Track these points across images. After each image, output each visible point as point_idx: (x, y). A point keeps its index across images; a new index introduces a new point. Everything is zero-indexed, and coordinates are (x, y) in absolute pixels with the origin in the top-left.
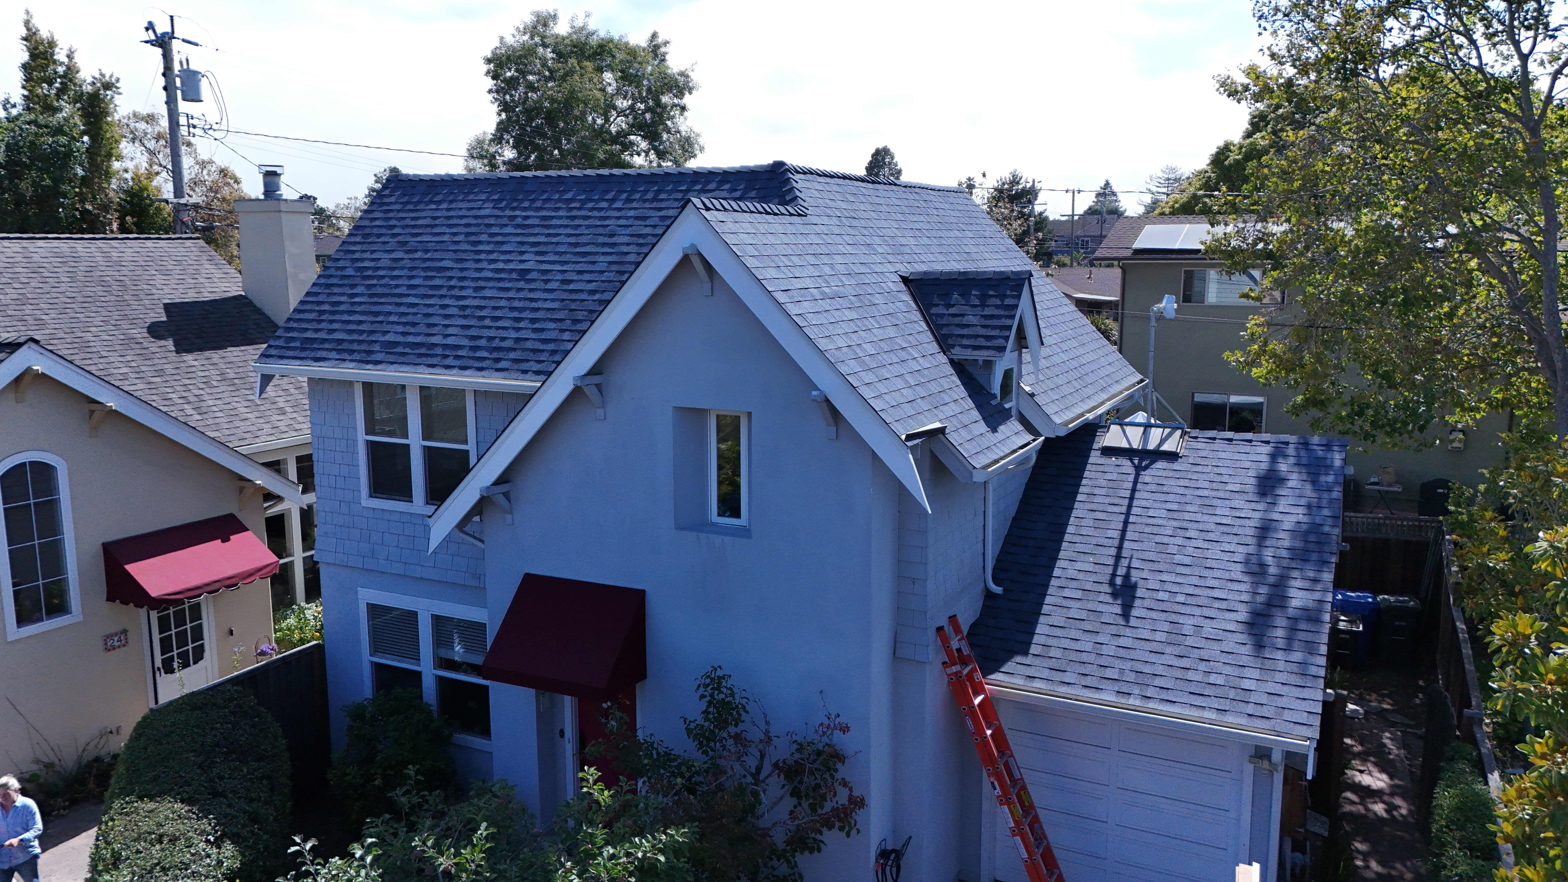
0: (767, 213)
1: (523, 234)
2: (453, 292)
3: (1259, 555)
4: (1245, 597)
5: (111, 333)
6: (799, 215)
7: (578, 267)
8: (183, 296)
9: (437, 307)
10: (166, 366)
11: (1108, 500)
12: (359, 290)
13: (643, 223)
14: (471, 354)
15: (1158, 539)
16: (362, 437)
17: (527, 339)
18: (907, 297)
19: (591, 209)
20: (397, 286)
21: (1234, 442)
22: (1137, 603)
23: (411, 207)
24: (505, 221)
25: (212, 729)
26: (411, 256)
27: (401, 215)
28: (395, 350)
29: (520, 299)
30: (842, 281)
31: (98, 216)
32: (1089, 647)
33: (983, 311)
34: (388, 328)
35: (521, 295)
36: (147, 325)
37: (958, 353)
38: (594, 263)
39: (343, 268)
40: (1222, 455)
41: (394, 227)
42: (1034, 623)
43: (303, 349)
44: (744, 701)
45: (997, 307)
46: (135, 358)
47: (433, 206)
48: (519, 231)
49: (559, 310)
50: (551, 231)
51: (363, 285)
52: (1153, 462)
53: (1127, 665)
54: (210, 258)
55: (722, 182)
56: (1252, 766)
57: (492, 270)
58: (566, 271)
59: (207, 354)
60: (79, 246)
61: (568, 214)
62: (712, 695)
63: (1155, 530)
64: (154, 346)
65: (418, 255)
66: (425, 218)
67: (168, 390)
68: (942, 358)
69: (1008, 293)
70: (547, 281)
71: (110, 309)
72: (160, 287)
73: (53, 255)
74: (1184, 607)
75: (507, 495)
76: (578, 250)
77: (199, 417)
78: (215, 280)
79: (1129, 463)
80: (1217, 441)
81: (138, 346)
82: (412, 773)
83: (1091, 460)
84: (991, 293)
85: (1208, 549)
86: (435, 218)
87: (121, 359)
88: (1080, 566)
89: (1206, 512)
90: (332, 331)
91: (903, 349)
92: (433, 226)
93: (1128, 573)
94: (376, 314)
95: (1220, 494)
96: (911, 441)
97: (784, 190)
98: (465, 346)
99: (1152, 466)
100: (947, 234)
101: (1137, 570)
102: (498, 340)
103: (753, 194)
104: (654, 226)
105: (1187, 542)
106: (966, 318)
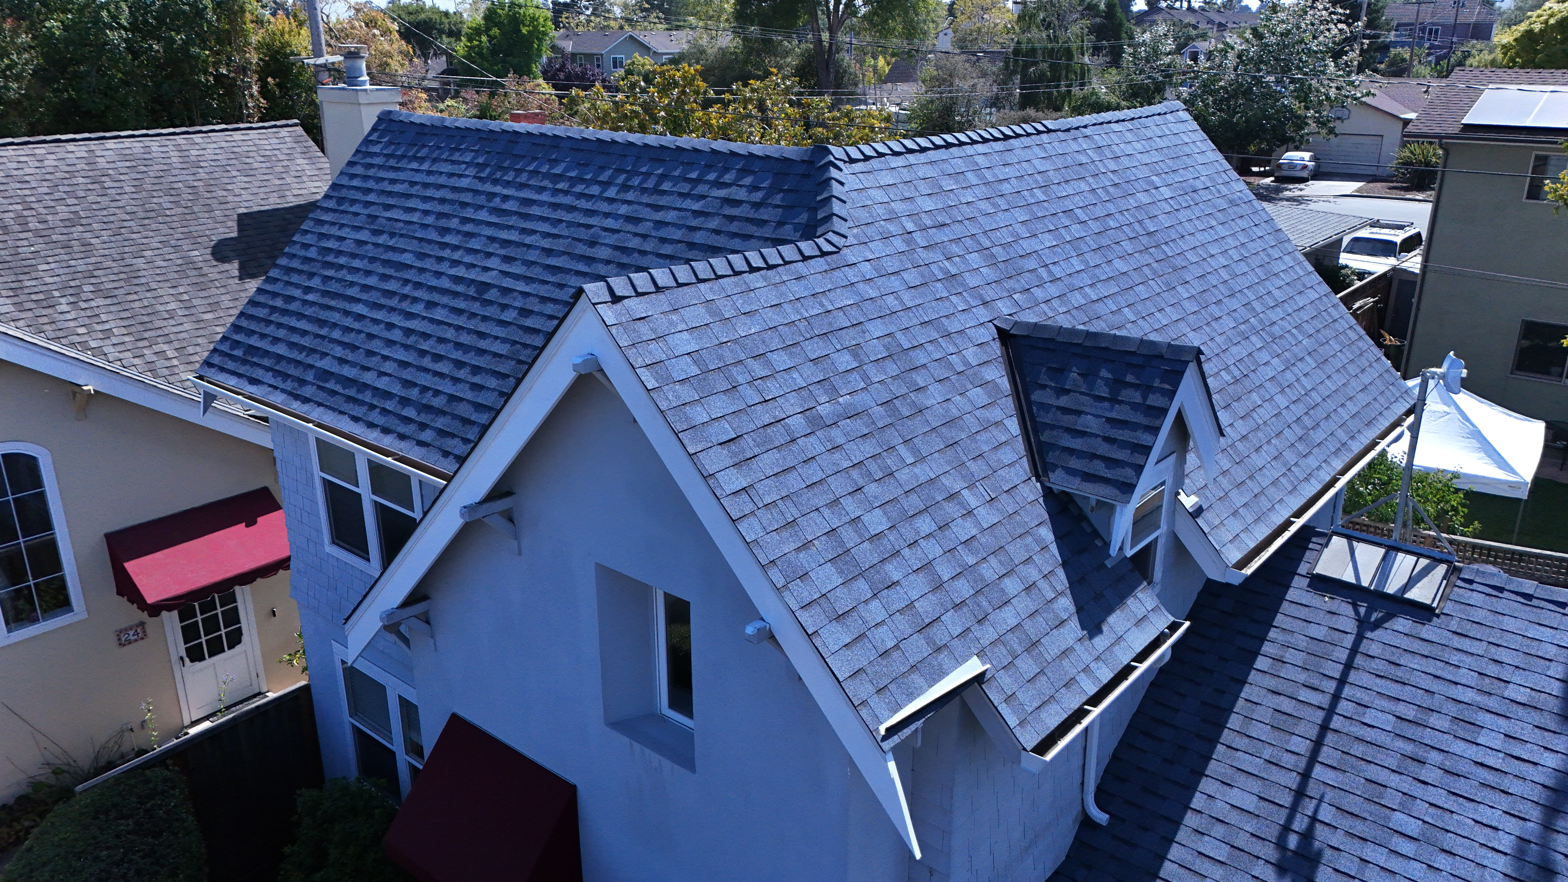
0: (753, 270)
1: (496, 225)
2: (404, 305)
5: (167, 257)
6: (824, 255)
7: (543, 291)
8: (263, 203)
9: (382, 326)
10: (223, 298)
11: (1302, 677)
12: (315, 282)
14: (399, 410)
15: (1372, 772)
16: (318, 474)
17: (461, 400)
18: (998, 374)
19: (580, 196)
20: (352, 284)
21: (1535, 602)
24: (482, 200)
26: (375, 240)
27: (382, 174)
28: (327, 385)
29: (470, 331)
30: (866, 378)
31: (235, 79)
33: (1111, 409)
34: (328, 348)
35: (471, 324)
36: (213, 243)
37: (1059, 481)
40: (1509, 624)
41: (369, 191)
43: (245, 362)
45: (1135, 406)
46: (189, 289)
47: (414, 165)
48: (492, 219)
49: (507, 358)
50: (526, 225)
51: (321, 275)
52: (1389, 617)
54: (305, 150)
55: (744, 172)
57: (452, 278)
58: (528, 295)
60: (155, 144)
61: (552, 200)
63: (1370, 753)
64: (214, 271)
66: (403, 182)
68: (1032, 491)
70: (504, 308)
71: (173, 225)
72: (237, 191)
73: (122, 158)
75: (423, 617)
76: (550, 261)
78: (305, 179)
79: (1349, 610)
80: (1506, 594)
81: (195, 273)
83: (1292, 594)
84: (1130, 378)
85: (1452, 812)
86: (413, 184)
87: (172, 291)
88: (1236, 796)
89: (1461, 734)
90: (276, 340)
91: (952, 497)
92: (408, 196)
93: (1311, 829)
94: (322, 323)
95: (1492, 703)
96: (896, 737)
97: (819, 198)
98: (396, 395)
99: (1386, 625)
100: (1123, 204)
101: (1326, 828)
102: (431, 393)
103: (777, 199)
104: (645, 237)
105: (1418, 790)
106: (1082, 419)
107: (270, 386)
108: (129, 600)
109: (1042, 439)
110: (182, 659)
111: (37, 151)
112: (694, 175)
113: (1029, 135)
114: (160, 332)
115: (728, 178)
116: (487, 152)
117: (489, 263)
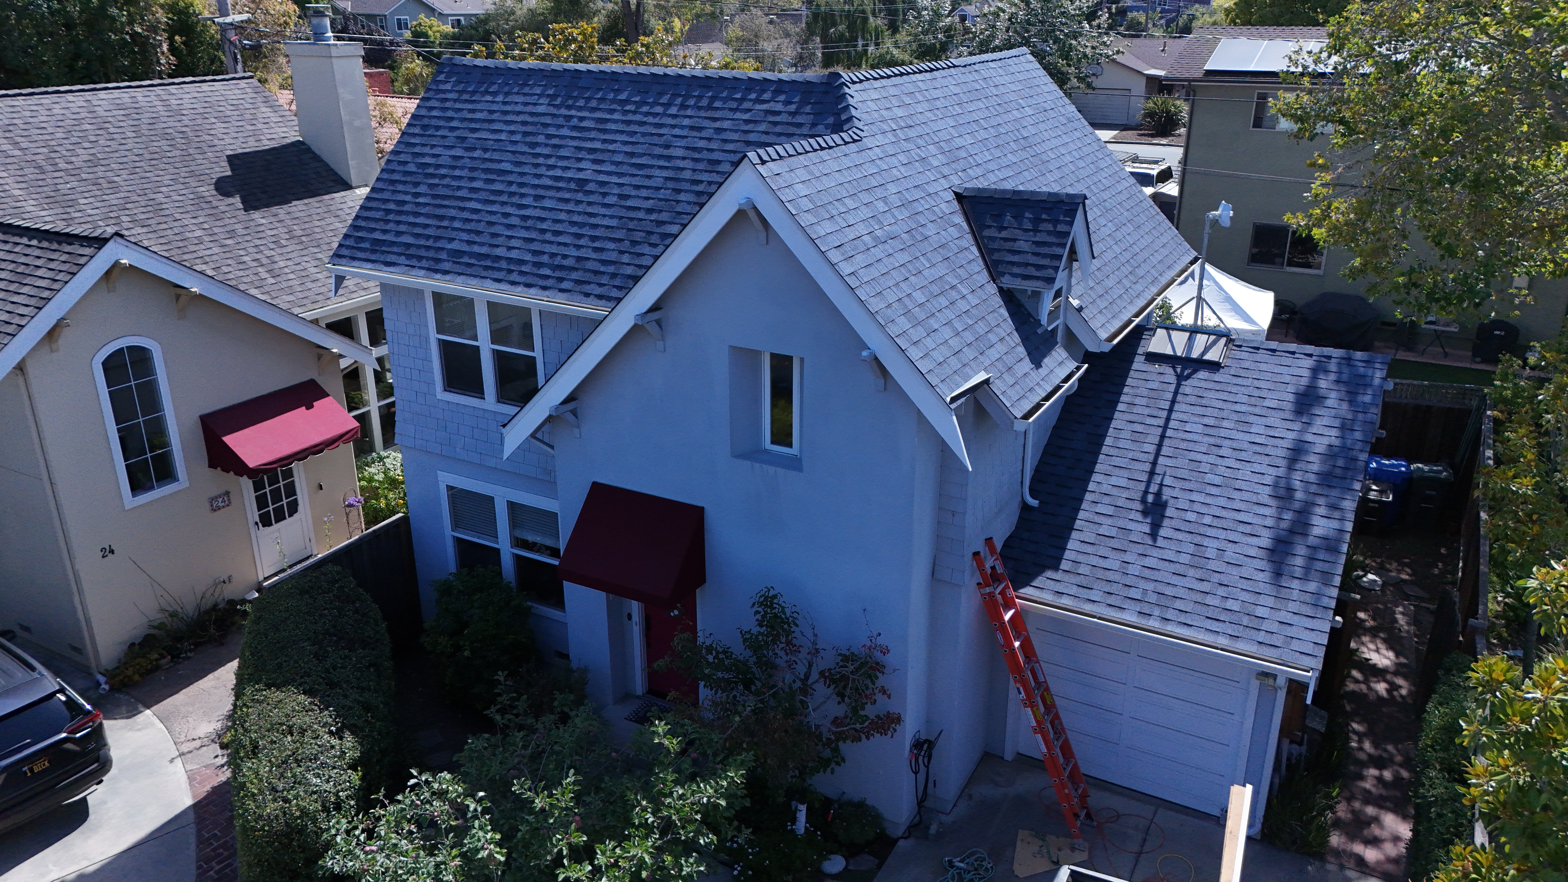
1: (579, 138)
2: (514, 200)
3: (1288, 478)
4: (1269, 522)
5: (181, 192)
6: (853, 141)
8: (244, 146)
9: (499, 215)
10: (236, 226)
11: (1147, 411)
12: (422, 189)
13: (698, 135)
14: (535, 271)
15: (1192, 455)
16: (434, 336)
17: (588, 259)
18: (959, 219)
19: (647, 114)
20: (459, 188)
21: (1277, 353)
22: (1166, 522)
23: (466, 97)
24: (561, 121)
25: (321, 616)
26: (471, 154)
27: (458, 106)
28: (462, 260)
29: (579, 213)
30: (895, 217)
31: (148, 38)
32: (1116, 565)
33: (1035, 236)
34: (454, 234)
35: (580, 208)
36: (214, 181)
37: (1007, 281)
38: (649, 177)
39: (405, 163)
40: (1263, 367)
41: (452, 119)
42: (1067, 538)
43: (374, 251)
44: (795, 615)
45: (1049, 233)
46: (207, 219)
47: (489, 98)
48: (575, 134)
49: (618, 228)
50: (606, 137)
51: (426, 184)
52: (1195, 371)
53: (1150, 586)
55: (777, 92)
56: (1258, 682)
57: (551, 177)
58: (623, 185)
59: (274, 209)
60: (139, 95)
61: (624, 118)
62: (766, 613)
63: (1191, 446)
64: (223, 204)
65: (477, 154)
67: (242, 252)
68: (992, 288)
69: (1061, 218)
70: (604, 195)
71: (177, 165)
72: (221, 136)
73: (115, 107)
74: (1209, 529)
75: (574, 412)
76: (634, 161)
77: (272, 281)
79: (1170, 371)
80: (1261, 351)
81: (208, 205)
82: (502, 679)
83: (1135, 366)
84: (1044, 216)
85: (1239, 469)
86: (491, 112)
87: (194, 221)
88: (1114, 481)
89: (1241, 429)
90: (399, 234)
91: (953, 287)
92: (491, 121)
93: (1160, 490)
94: (441, 218)
95: (1257, 410)
96: (954, 404)
97: (839, 107)
98: (529, 261)
99: (1194, 376)
100: (1006, 117)
101: (1169, 488)
102: (559, 257)
103: (808, 109)
104: (709, 139)
105: (1219, 461)
106: (1018, 243)
108: (223, 470)
109: (994, 258)
110: (257, 523)
111: (43, 101)
112: (738, 96)
113: (944, 69)
114: (195, 255)
115: (766, 96)
116: (554, 86)
117: (582, 165)
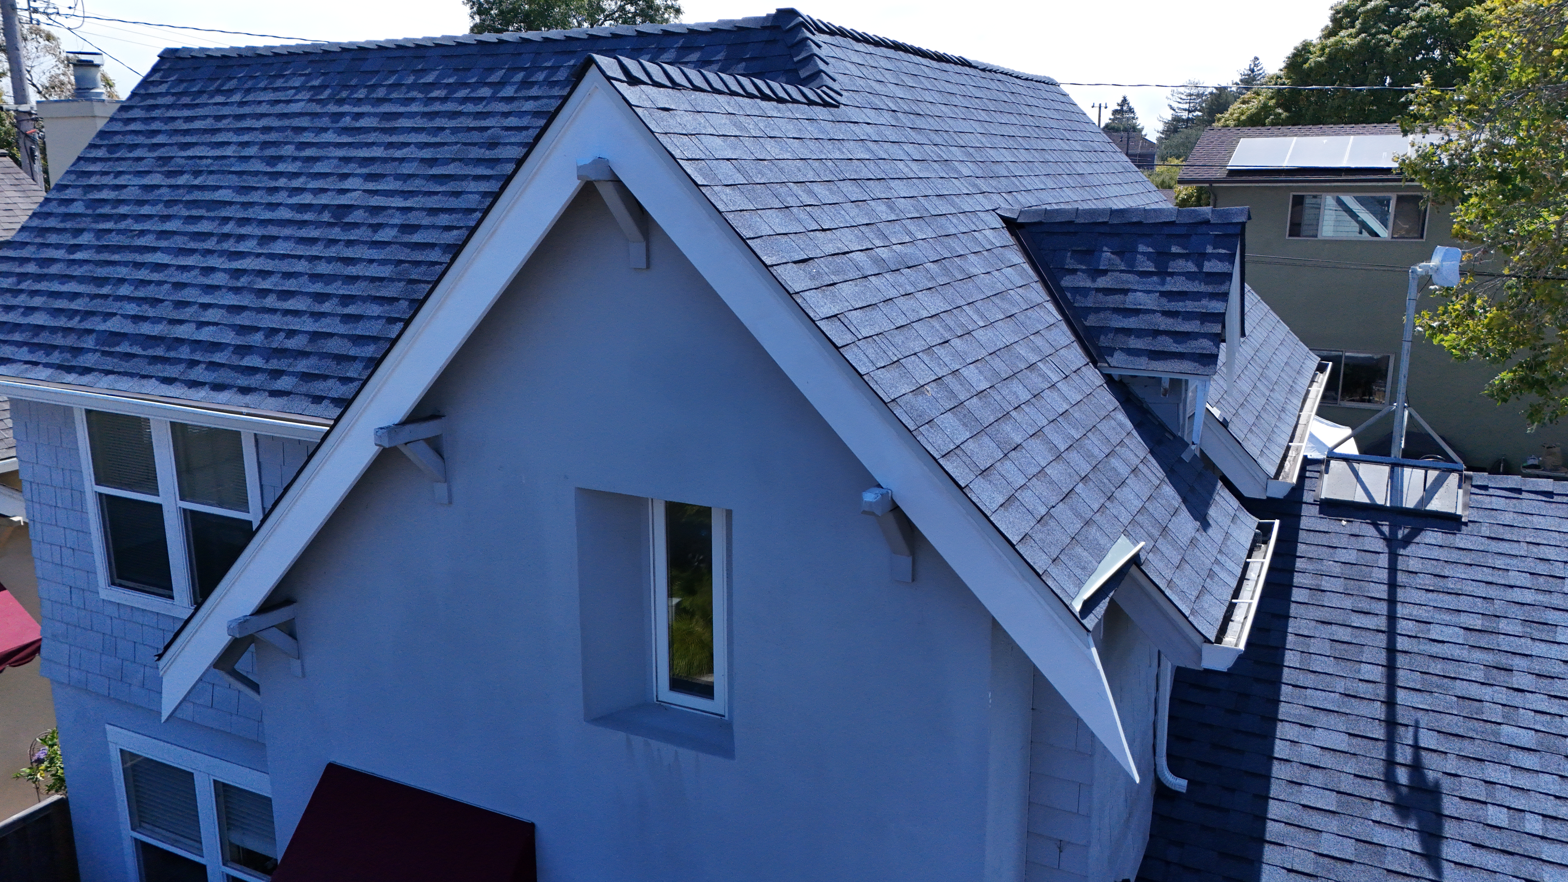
0: (765, 97)
1: (349, 144)
2: (227, 246)
6: (826, 104)
7: (431, 202)
9: (196, 272)
11: (1348, 603)
12: (86, 239)
14: (235, 361)
15: (1460, 688)
16: (91, 488)
17: (331, 335)
18: (1018, 258)
19: (465, 100)
20: (142, 233)
21: (1558, 498)
22: (1450, 829)
23: (186, 100)
24: (325, 122)
26: (172, 181)
27: (172, 113)
28: (118, 349)
29: (329, 260)
30: (909, 233)
33: (1163, 283)
34: (114, 307)
35: (332, 252)
37: (1120, 364)
38: (457, 194)
39: (70, 201)
40: (1540, 522)
41: (155, 133)
45: (1190, 276)
47: (219, 99)
48: (343, 139)
49: (391, 280)
50: (394, 139)
51: (93, 230)
52: (1416, 532)
55: (687, 49)
57: (291, 207)
58: (410, 209)
61: (427, 109)
63: (1451, 669)
65: (181, 180)
66: (205, 117)
69: (1210, 250)
70: (376, 228)
75: (285, 627)
76: (435, 171)
79: (1371, 530)
80: (1525, 495)
83: (1306, 523)
84: (1174, 249)
85: (1562, 716)
86: (219, 118)
88: (1321, 737)
89: (1536, 635)
90: (30, 310)
91: (1031, 367)
92: (214, 131)
93: (1417, 758)
94: (100, 281)
95: (1557, 600)
96: (1091, 615)
97: (795, 59)
98: (228, 345)
99: (1417, 540)
100: (1049, 144)
101: (1434, 755)
102: (282, 335)
105: (1517, 699)
106: (1131, 296)
107: (26, 362)
109: (1087, 324)
116: (323, 74)
117: (347, 184)
